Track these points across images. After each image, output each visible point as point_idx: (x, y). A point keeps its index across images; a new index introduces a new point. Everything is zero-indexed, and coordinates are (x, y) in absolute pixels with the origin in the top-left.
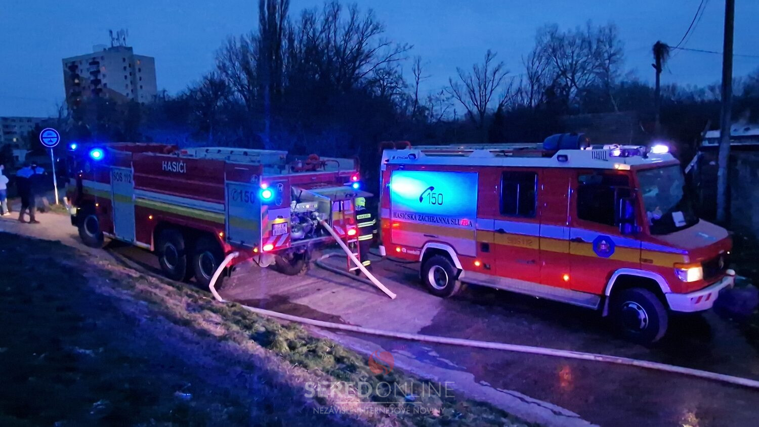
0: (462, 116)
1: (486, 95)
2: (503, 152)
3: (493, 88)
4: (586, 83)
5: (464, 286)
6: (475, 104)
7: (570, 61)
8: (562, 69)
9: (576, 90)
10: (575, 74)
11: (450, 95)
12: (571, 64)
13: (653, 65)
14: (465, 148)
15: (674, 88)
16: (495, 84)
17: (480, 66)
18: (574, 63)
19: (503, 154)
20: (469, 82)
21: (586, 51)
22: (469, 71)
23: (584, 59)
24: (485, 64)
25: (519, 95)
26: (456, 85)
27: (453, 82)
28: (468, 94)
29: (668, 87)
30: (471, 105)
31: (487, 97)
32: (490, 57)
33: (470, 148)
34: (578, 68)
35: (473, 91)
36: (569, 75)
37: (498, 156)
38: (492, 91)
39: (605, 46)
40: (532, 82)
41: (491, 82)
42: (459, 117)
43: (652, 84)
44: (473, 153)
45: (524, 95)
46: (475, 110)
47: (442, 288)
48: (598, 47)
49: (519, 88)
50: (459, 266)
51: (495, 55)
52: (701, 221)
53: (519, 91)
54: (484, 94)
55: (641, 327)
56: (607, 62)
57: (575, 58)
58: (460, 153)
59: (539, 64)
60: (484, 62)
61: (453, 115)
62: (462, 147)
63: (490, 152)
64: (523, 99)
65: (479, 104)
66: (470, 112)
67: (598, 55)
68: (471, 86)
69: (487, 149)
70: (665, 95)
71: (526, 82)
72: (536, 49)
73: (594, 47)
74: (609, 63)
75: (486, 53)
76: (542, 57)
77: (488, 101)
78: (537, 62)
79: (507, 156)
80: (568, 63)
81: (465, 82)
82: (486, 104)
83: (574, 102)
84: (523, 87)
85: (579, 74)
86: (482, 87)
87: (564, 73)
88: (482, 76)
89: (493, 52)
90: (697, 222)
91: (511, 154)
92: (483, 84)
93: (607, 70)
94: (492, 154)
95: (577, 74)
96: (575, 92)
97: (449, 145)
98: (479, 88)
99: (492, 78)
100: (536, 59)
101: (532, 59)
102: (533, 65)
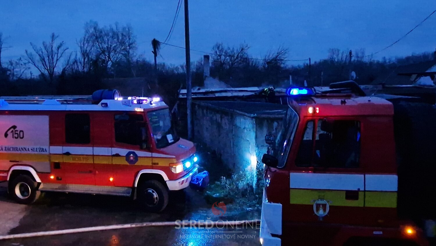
0: (37, 76)
1: (53, 63)
2: (65, 101)
3: (58, 58)
4: (117, 59)
5: (43, 194)
6: (46, 69)
7: (107, 45)
8: (102, 49)
9: (111, 63)
10: (110, 53)
11: (27, 62)
12: (108, 47)
13: (152, 52)
14: (39, 99)
15: (164, 65)
16: (59, 55)
18: (109, 46)
19: (66, 102)
20: (41, 53)
21: (115, 40)
22: (40, 46)
23: (115, 45)
24: (51, 42)
25: (76, 64)
26: (31, 55)
27: (28, 52)
28: (41, 62)
29: (161, 64)
30: (43, 69)
31: (54, 65)
32: (54, 38)
33: (43, 99)
34: (112, 50)
35: (44, 59)
36: (107, 54)
37: (62, 103)
38: (57, 60)
39: (126, 38)
40: (84, 56)
41: (56, 55)
42: (35, 77)
43: (153, 62)
44: (45, 102)
45: (79, 64)
46: (46, 72)
47: (26, 197)
48: (122, 38)
49: (75, 60)
50: (38, 180)
51: (58, 37)
52: (181, 139)
53: (76, 61)
54: (52, 62)
55: (155, 203)
56: (128, 48)
57: (109, 44)
58: (35, 102)
59: (88, 45)
60: (51, 41)
61: (30, 75)
62: (37, 98)
63: (57, 101)
64: (78, 67)
65: (49, 68)
66: (42, 75)
67: (122, 43)
68: (42, 57)
69: (55, 99)
70: (160, 69)
71: (79, 56)
72: (85, 35)
73: (120, 38)
74: (129, 49)
75: (51, 35)
76: (89, 41)
77: (55, 67)
78: (86, 45)
79: (69, 104)
80: (105, 46)
81: (37, 53)
82: (54, 69)
83: (110, 70)
84: (78, 59)
85: (112, 54)
86: (50, 57)
87: (103, 52)
88: (50, 50)
89: (56, 35)
90: (178, 140)
91: (72, 102)
92: (51, 55)
93: (128, 52)
94: (58, 102)
95: (111, 54)
96: (111, 64)
97: (26, 96)
98: (48, 58)
99: (56, 51)
100: (85, 42)
101: (83, 42)
102: (84, 45)
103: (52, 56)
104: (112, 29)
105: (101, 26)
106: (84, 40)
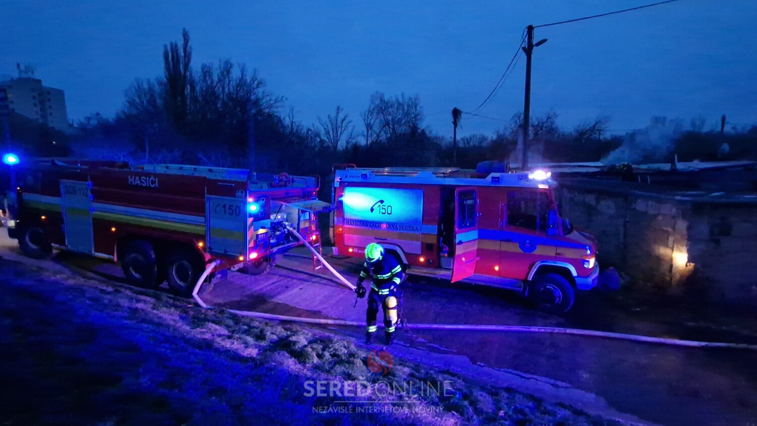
1: (337, 136)
3: (342, 132)
4: (401, 132)
7: (392, 117)
8: (386, 121)
10: (394, 125)
12: (392, 119)
16: (343, 129)
17: (333, 116)
18: (394, 118)
20: (326, 127)
21: (401, 112)
22: (325, 119)
23: (400, 116)
24: (336, 115)
27: (315, 126)
28: (325, 135)
30: (328, 142)
31: (338, 138)
32: (339, 111)
34: (396, 122)
35: (329, 133)
36: (391, 126)
38: (341, 134)
39: (412, 109)
40: (367, 129)
41: (340, 129)
46: (331, 146)
48: (408, 109)
51: (342, 109)
53: (359, 134)
57: (394, 115)
60: (335, 113)
65: (333, 142)
67: (407, 114)
68: (327, 129)
71: (363, 128)
72: (370, 107)
73: (406, 108)
74: (415, 120)
75: (336, 108)
76: (373, 113)
77: (339, 140)
78: (371, 116)
80: (390, 118)
81: (323, 126)
82: (337, 142)
86: (335, 130)
88: (334, 123)
89: (341, 108)
92: (335, 129)
93: (414, 124)
98: (332, 131)
99: (341, 125)
100: (370, 114)
101: (367, 114)
102: (368, 118)
103: (337, 129)
104: (397, 100)
105: (386, 98)
106: (368, 114)
